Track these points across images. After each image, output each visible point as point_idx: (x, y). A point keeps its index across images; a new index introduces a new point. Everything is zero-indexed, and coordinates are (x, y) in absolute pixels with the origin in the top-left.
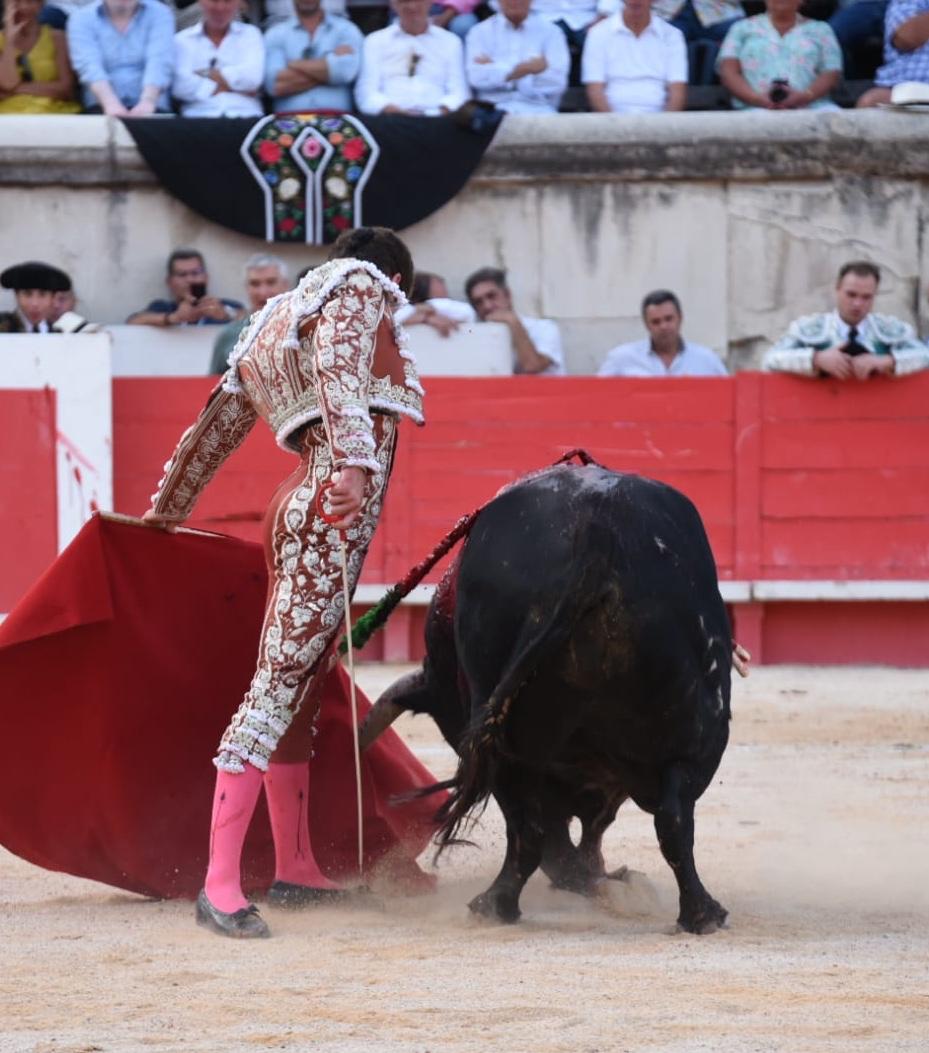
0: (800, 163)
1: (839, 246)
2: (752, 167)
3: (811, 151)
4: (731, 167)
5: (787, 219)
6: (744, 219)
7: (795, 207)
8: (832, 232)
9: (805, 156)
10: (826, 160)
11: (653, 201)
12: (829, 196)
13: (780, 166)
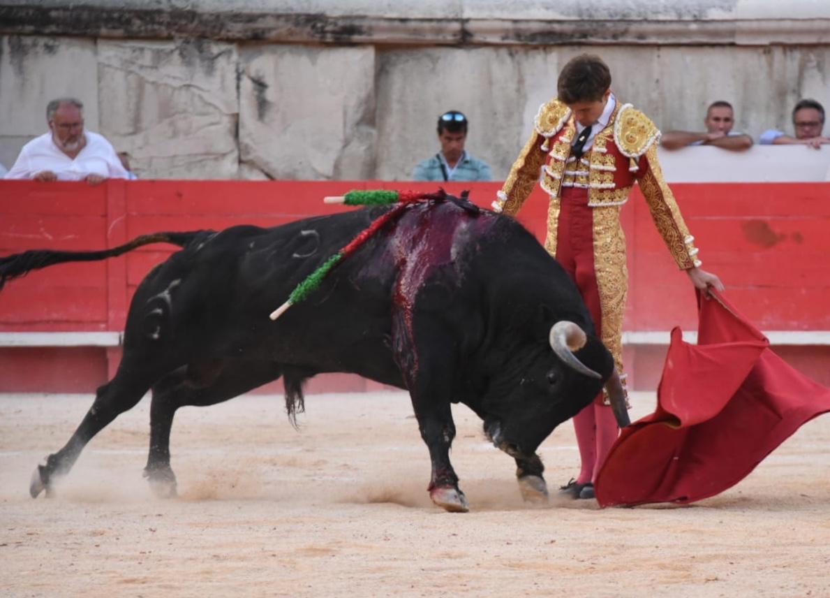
0: (150, 27)
1: (180, 88)
2: (114, 28)
3: (157, 19)
4: (99, 27)
5: (142, 67)
6: (109, 66)
7: (147, 58)
8: (174, 78)
9: (153, 22)
10: (169, 25)
11: (40, 49)
12: (172, 51)
13: (135, 28)
